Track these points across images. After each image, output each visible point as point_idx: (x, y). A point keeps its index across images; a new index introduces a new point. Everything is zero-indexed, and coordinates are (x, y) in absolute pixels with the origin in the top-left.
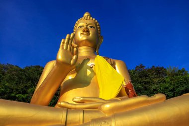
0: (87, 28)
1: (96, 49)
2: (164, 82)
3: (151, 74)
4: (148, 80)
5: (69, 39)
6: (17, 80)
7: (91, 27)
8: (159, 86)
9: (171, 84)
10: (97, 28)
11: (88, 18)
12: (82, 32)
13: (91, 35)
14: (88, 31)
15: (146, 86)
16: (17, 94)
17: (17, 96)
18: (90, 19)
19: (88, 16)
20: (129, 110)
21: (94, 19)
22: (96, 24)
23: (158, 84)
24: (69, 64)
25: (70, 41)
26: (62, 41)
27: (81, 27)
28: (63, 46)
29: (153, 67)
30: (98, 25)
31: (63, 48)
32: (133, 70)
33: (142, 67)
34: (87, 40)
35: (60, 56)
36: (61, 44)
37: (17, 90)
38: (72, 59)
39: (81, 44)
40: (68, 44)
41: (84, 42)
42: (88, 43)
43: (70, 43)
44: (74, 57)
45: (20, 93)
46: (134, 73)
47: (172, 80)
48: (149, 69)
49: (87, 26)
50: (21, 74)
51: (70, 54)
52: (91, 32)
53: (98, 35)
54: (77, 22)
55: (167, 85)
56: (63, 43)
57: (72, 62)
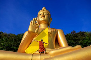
0: (43, 15)
1: (48, 25)
2: (86, 39)
3: (79, 35)
4: (78, 38)
5: (34, 20)
6: (14, 41)
7: (46, 14)
8: (83, 41)
9: (89, 40)
10: (49, 14)
11: (44, 10)
12: (41, 17)
13: (45, 18)
14: (44, 16)
15: (77, 41)
16: (14, 47)
17: (14, 48)
18: (45, 10)
19: (44, 9)
20: (62, 54)
21: (47, 10)
22: (48, 12)
23: (82, 40)
24: (34, 32)
25: (35, 21)
26: (31, 22)
27: (41, 14)
28: (31, 24)
29: (80, 32)
30: (49, 13)
31: (31, 25)
32: (70, 34)
33: (74, 32)
34: (44, 20)
35: (30, 29)
36: (31, 23)
37: (14, 45)
38: (36, 30)
39: (41, 23)
40: (34, 23)
41: (42, 22)
42: (44, 22)
43: (35, 22)
44: (37, 29)
45: (15, 47)
46: (70, 35)
47: (90, 38)
48: (78, 33)
49: (44, 14)
50: (16, 38)
51: (35, 27)
52: (45, 17)
53: (49, 18)
54: (39, 12)
55: (87, 40)
56: (32, 22)
57: (36, 31)
